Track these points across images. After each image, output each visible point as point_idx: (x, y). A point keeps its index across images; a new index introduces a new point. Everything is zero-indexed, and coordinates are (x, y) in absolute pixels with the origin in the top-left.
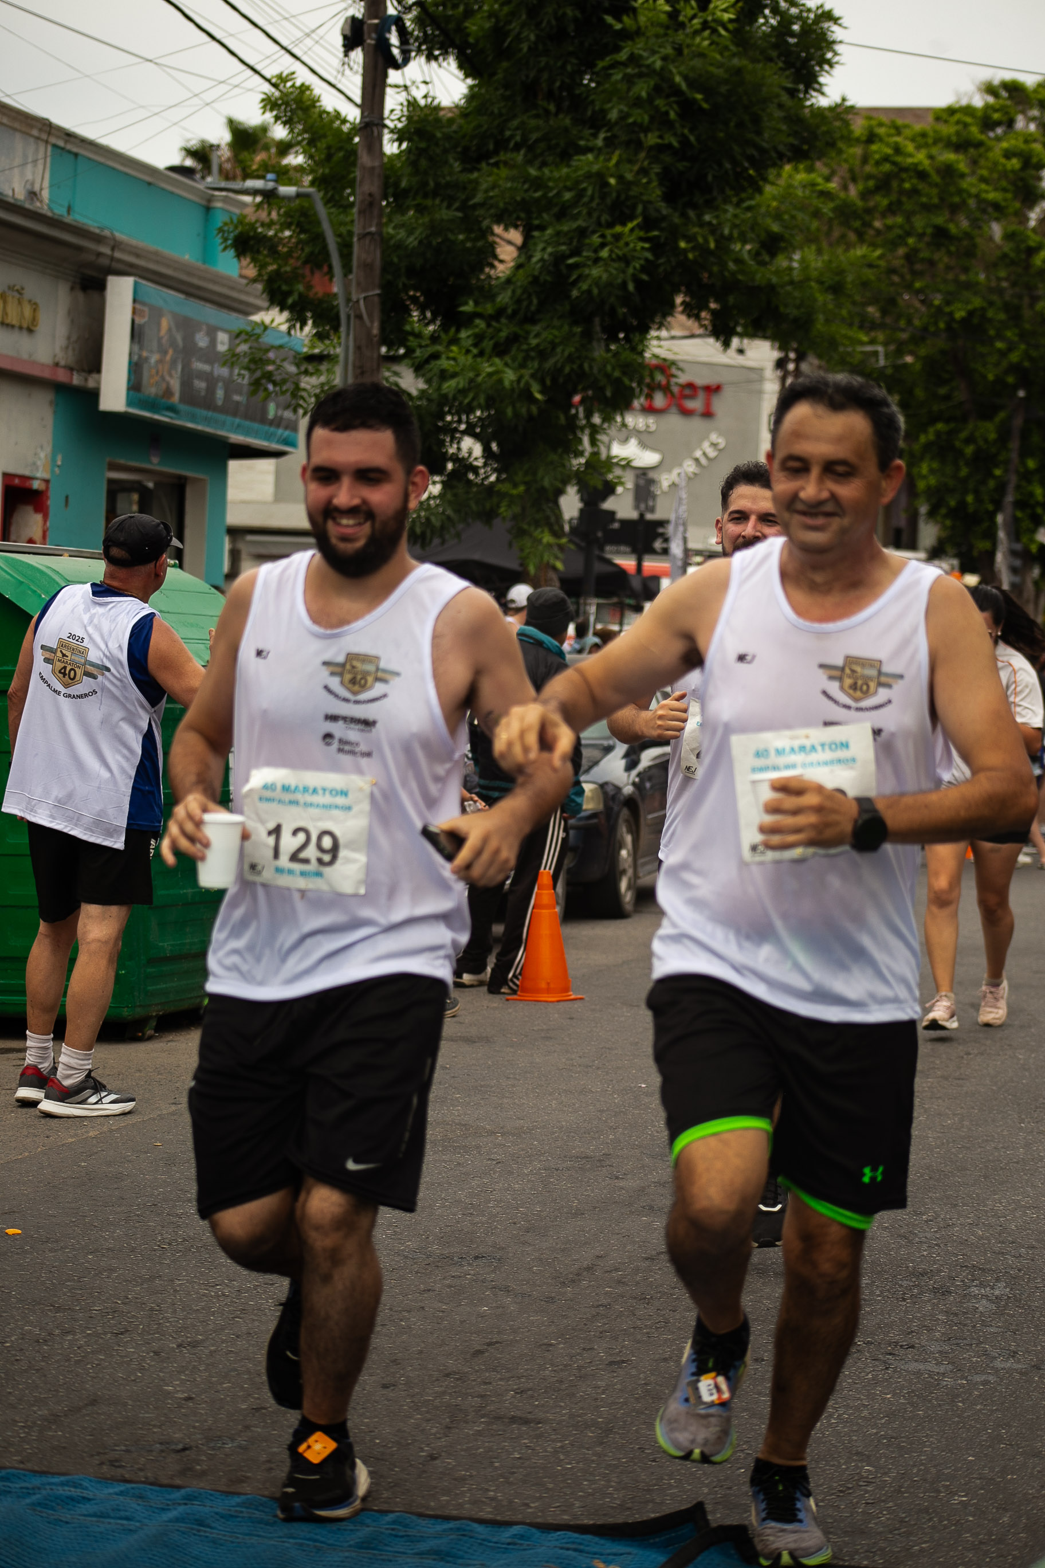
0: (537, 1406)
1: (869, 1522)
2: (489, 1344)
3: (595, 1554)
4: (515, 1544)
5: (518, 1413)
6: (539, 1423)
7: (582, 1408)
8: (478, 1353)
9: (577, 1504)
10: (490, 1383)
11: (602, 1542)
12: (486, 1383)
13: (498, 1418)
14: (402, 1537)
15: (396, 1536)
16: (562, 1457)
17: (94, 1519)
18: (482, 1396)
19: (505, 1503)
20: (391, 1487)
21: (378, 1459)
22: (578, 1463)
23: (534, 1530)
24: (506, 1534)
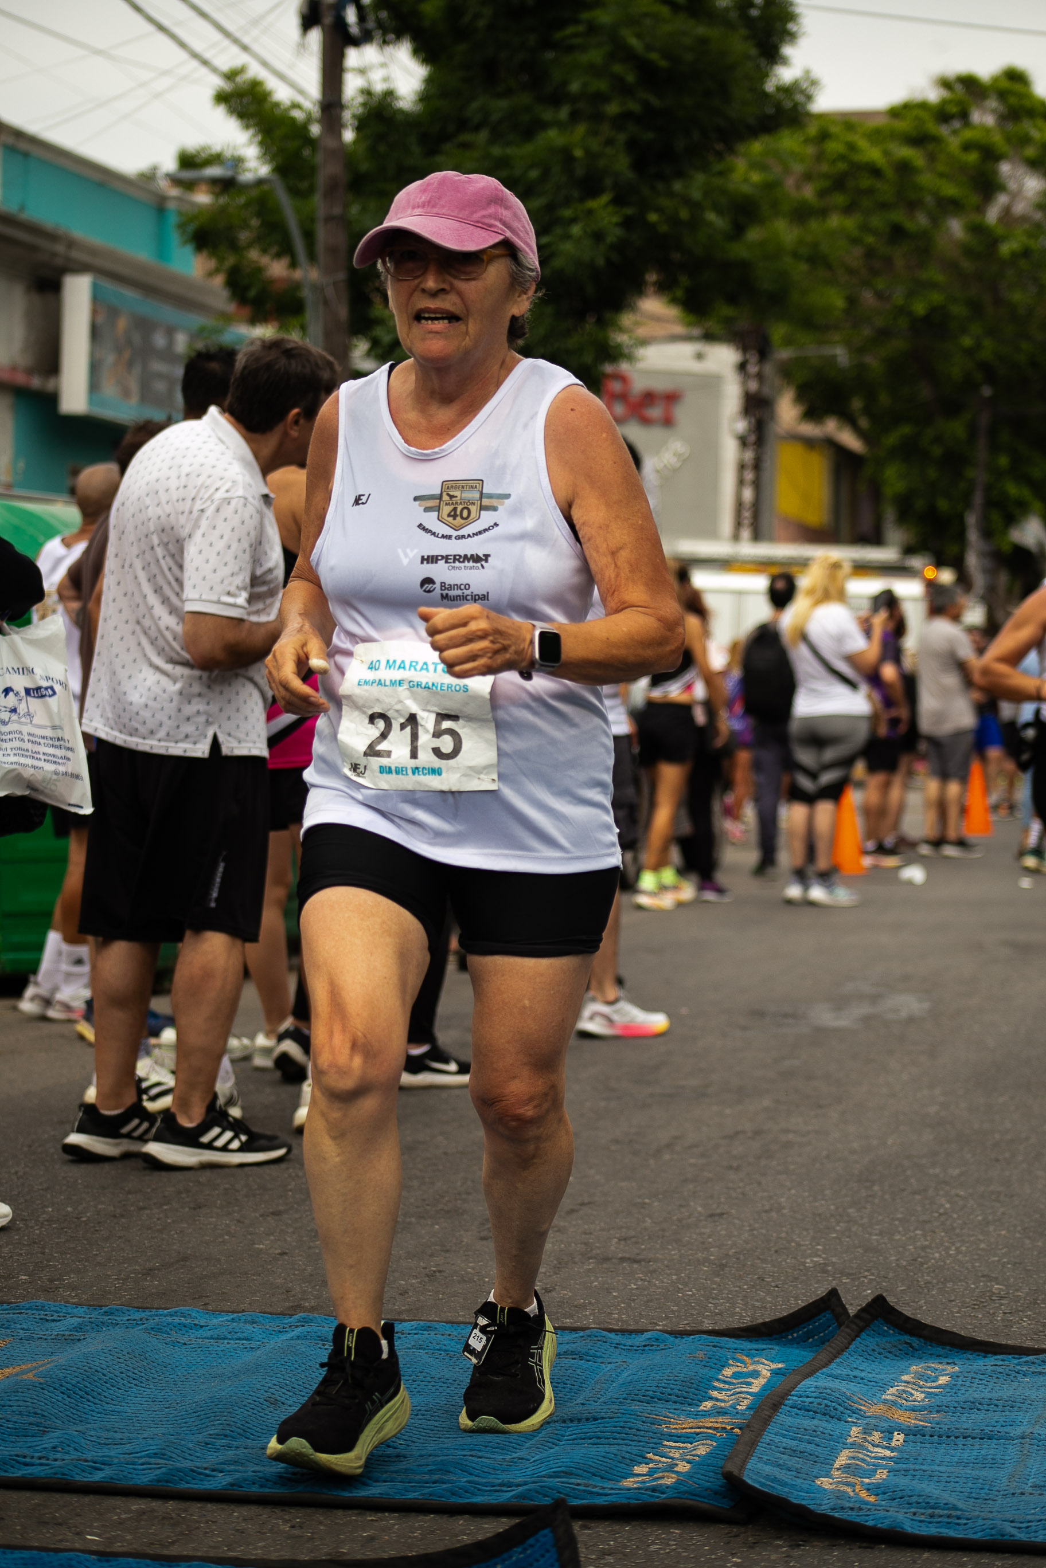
0: (644, 1249)
2: (582, 1204)
3: (736, 1350)
4: (652, 1346)
5: (627, 1256)
6: (650, 1261)
7: (691, 1249)
9: (706, 1321)
10: (591, 1233)
11: (741, 1341)
12: (585, 1233)
13: (607, 1259)
16: (680, 1286)
17: (212, 1341)
18: (585, 1244)
22: (698, 1290)
23: (667, 1336)
24: (640, 1340)
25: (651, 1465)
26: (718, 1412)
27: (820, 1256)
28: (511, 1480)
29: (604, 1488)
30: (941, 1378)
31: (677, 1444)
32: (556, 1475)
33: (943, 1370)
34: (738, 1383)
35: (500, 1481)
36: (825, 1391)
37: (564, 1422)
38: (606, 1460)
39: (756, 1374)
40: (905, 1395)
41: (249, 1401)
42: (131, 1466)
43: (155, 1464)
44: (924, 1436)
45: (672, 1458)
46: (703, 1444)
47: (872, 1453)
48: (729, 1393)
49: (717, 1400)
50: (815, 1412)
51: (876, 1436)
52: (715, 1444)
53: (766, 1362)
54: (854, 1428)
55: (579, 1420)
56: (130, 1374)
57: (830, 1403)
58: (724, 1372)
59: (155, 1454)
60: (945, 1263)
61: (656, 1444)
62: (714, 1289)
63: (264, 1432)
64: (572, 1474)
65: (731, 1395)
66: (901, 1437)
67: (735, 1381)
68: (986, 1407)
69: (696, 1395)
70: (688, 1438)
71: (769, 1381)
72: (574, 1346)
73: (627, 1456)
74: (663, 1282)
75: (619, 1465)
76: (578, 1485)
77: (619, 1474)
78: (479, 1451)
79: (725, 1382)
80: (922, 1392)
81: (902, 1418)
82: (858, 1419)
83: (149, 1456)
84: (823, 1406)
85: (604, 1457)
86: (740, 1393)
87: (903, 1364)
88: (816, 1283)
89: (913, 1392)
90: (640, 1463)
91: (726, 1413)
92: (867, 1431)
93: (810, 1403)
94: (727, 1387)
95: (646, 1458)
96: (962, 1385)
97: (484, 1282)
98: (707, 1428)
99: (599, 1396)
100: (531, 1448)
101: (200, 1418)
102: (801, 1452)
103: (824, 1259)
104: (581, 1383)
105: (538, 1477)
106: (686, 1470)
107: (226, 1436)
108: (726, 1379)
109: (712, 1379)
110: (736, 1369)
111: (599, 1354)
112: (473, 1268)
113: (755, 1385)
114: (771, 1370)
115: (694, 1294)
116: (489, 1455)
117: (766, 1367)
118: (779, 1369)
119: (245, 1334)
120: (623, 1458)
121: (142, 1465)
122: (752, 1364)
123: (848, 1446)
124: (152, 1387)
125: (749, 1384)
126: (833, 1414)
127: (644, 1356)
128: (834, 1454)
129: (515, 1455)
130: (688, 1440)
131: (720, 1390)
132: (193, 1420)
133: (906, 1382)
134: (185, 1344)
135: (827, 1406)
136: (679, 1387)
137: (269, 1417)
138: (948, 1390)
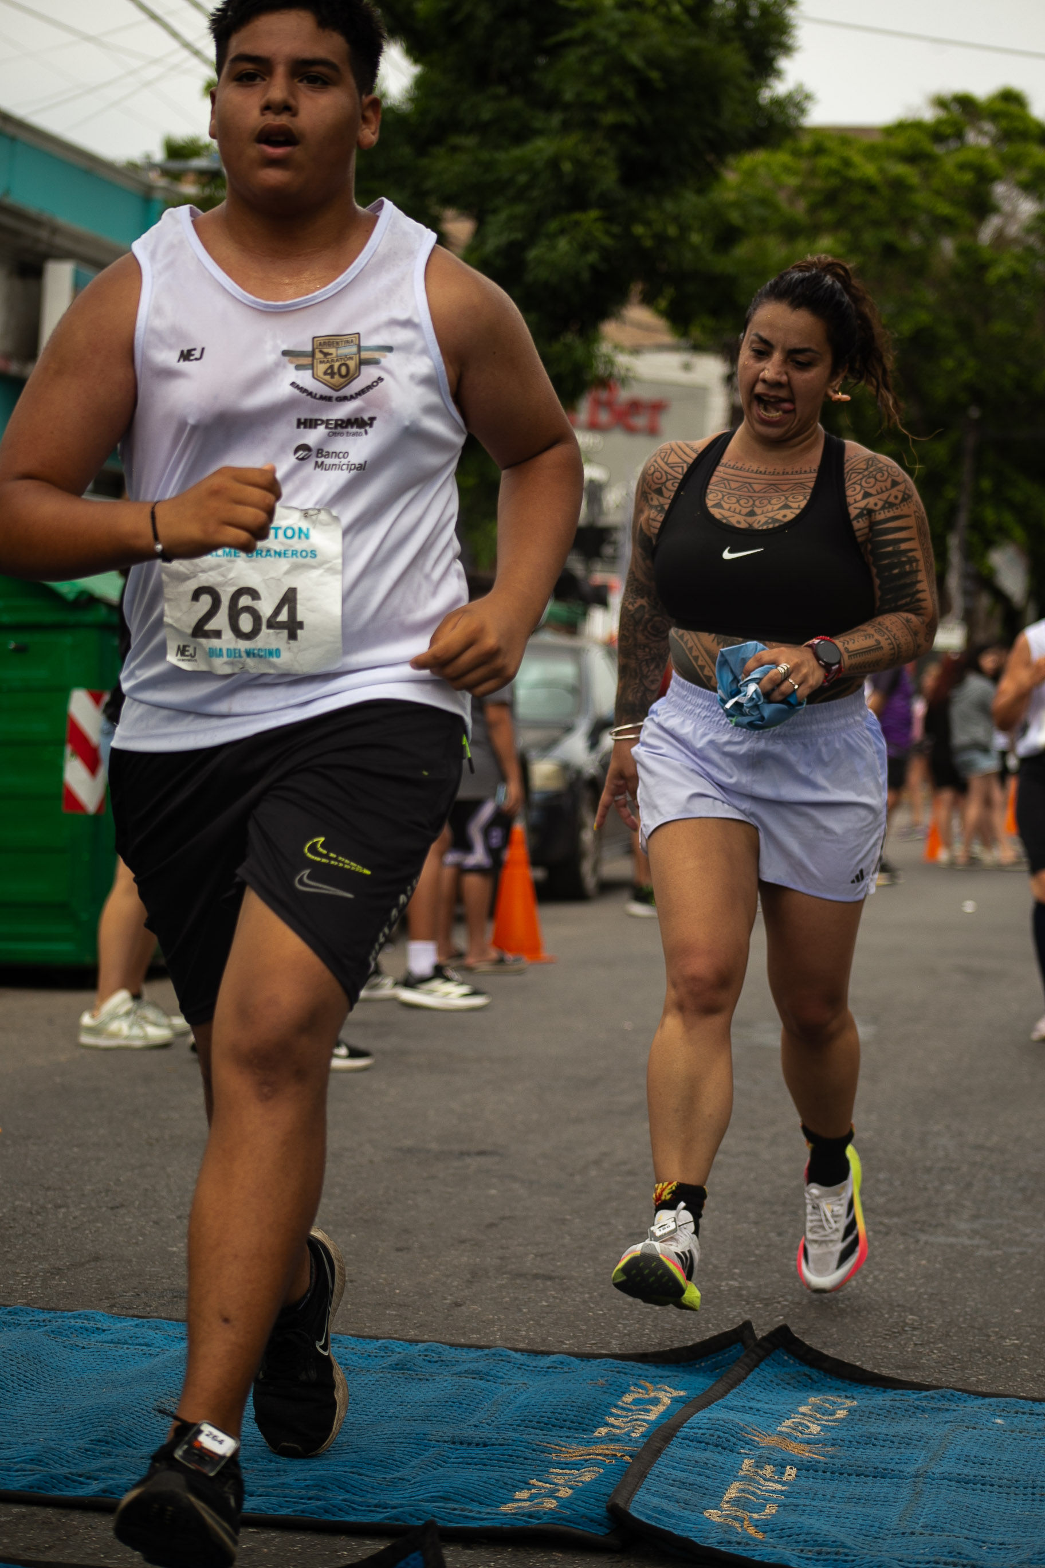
0: (560, 1266)
1: (921, 1359)
2: (503, 1218)
3: (640, 1376)
4: (556, 1368)
5: (541, 1272)
6: (564, 1278)
7: (606, 1268)
8: (491, 1225)
9: (614, 1342)
10: (508, 1248)
11: (646, 1367)
12: (502, 1248)
13: (520, 1275)
14: (437, 1362)
15: (430, 1361)
16: (592, 1305)
17: (112, 1345)
18: (501, 1258)
19: (539, 1340)
20: (418, 1327)
21: (400, 1305)
22: (609, 1310)
23: (572, 1358)
24: (546, 1361)
25: (533, 1491)
26: (610, 1440)
27: (736, 1280)
28: (388, 1502)
29: (480, 1513)
30: (839, 1412)
31: (564, 1471)
32: (433, 1500)
33: (842, 1404)
34: (637, 1410)
35: (376, 1501)
36: (718, 1422)
37: (454, 1443)
38: (487, 1485)
39: (656, 1401)
40: (800, 1428)
41: (136, 1409)
42: (6, 1473)
43: (30, 1471)
44: (817, 1471)
45: (556, 1484)
46: (590, 1471)
47: (763, 1486)
48: (625, 1420)
49: (613, 1426)
50: (708, 1444)
51: (768, 1470)
52: (602, 1471)
53: (668, 1389)
54: (746, 1461)
55: (469, 1444)
56: (21, 1377)
57: (722, 1434)
58: (624, 1399)
59: (32, 1460)
60: (861, 1291)
61: (542, 1471)
62: (625, 1309)
63: (148, 1440)
64: (449, 1499)
65: (628, 1422)
66: (794, 1472)
67: (634, 1408)
68: (882, 1443)
69: (592, 1420)
70: (576, 1464)
71: (668, 1408)
72: (477, 1364)
73: (510, 1481)
74: (575, 1301)
75: (501, 1490)
76: (455, 1509)
77: (499, 1500)
78: (361, 1468)
79: (623, 1409)
80: (818, 1425)
81: (796, 1450)
82: (750, 1450)
83: (25, 1462)
84: (715, 1437)
85: (485, 1482)
86: (636, 1420)
87: (801, 1395)
88: (729, 1307)
89: (809, 1424)
90: (522, 1489)
91: (619, 1440)
92: (759, 1465)
93: (702, 1434)
94: (625, 1413)
95: (529, 1484)
96: (859, 1420)
97: (395, 1294)
98: (598, 1455)
99: (493, 1419)
100: (414, 1467)
101: (84, 1423)
102: (690, 1484)
103: (740, 1283)
104: (478, 1403)
105: (414, 1500)
106: (567, 1495)
107: (107, 1443)
108: (625, 1406)
109: (609, 1405)
110: (637, 1396)
111: (500, 1374)
112: (385, 1279)
113: (653, 1412)
114: (672, 1398)
115: (604, 1314)
116: (369, 1473)
117: (668, 1395)
118: (681, 1397)
119: (146, 1340)
120: (505, 1483)
121: (17, 1471)
122: (653, 1391)
123: (740, 1479)
124: (42, 1390)
125: (648, 1411)
126: (725, 1445)
127: (545, 1378)
128: (725, 1486)
129: (397, 1474)
130: (575, 1466)
131: (617, 1417)
132: (77, 1425)
133: (804, 1414)
134: (83, 1348)
135: (719, 1437)
136: (575, 1413)
137: (155, 1426)
138: (845, 1424)
